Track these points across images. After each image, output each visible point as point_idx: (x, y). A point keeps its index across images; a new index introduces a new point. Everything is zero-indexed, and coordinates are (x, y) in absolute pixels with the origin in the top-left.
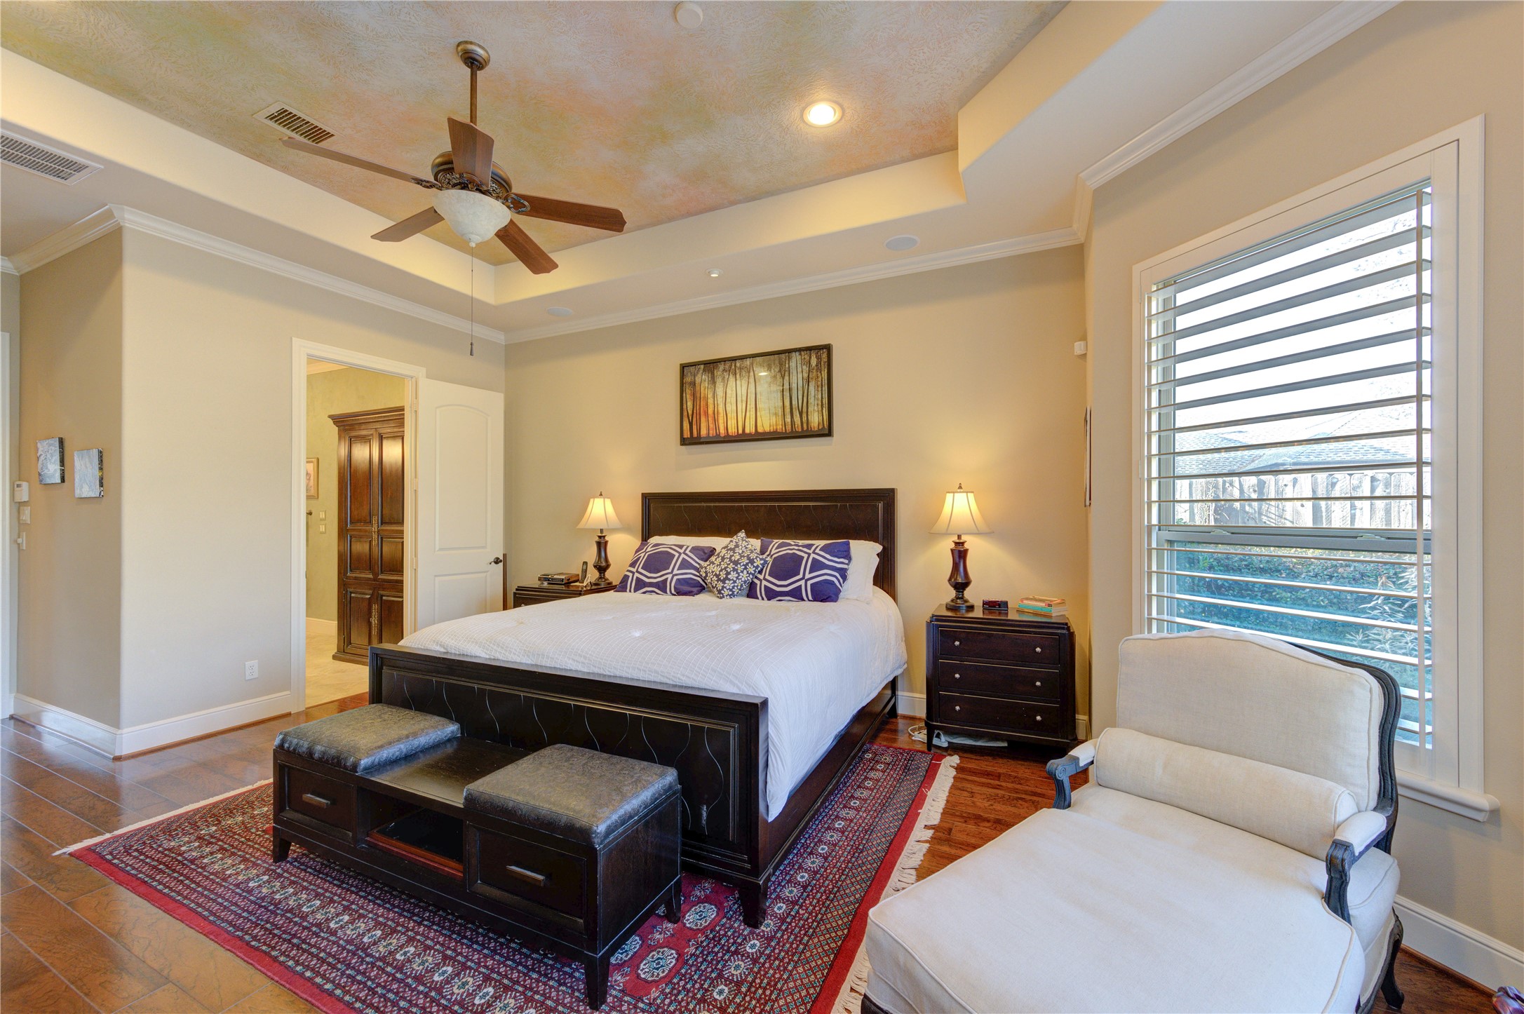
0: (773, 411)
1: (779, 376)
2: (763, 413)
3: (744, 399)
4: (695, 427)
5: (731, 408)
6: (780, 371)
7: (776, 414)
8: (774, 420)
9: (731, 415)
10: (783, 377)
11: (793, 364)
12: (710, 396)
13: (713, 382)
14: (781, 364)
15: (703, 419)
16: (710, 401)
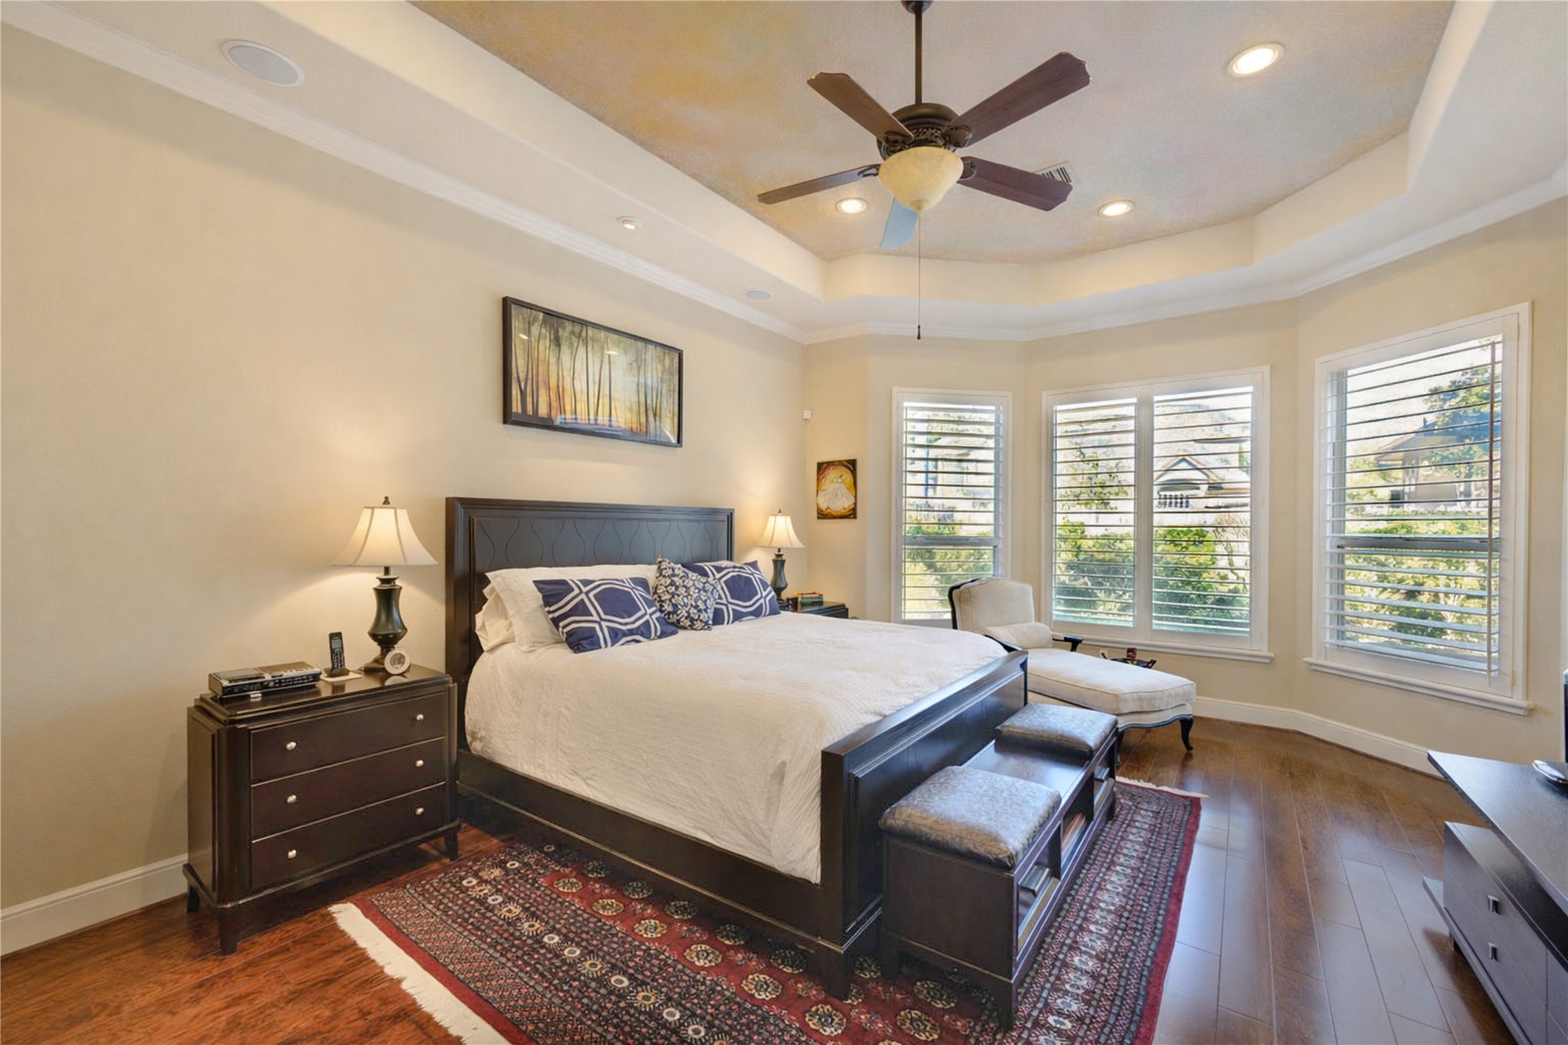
0: (628, 404)
1: (635, 365)
2: (617, 403)
3: (597, 379)
4: (529, 399)
5: (580, 385)
6: (636, 360)
7: (631, 410)
8: (628, 415)
9: (582, 397)
10: (639, 368)
11: (649, 356)
12: (553, 360)
13: (557, 342)
14: (637, 351)
15: (543, 393)
16: (553, 368)
